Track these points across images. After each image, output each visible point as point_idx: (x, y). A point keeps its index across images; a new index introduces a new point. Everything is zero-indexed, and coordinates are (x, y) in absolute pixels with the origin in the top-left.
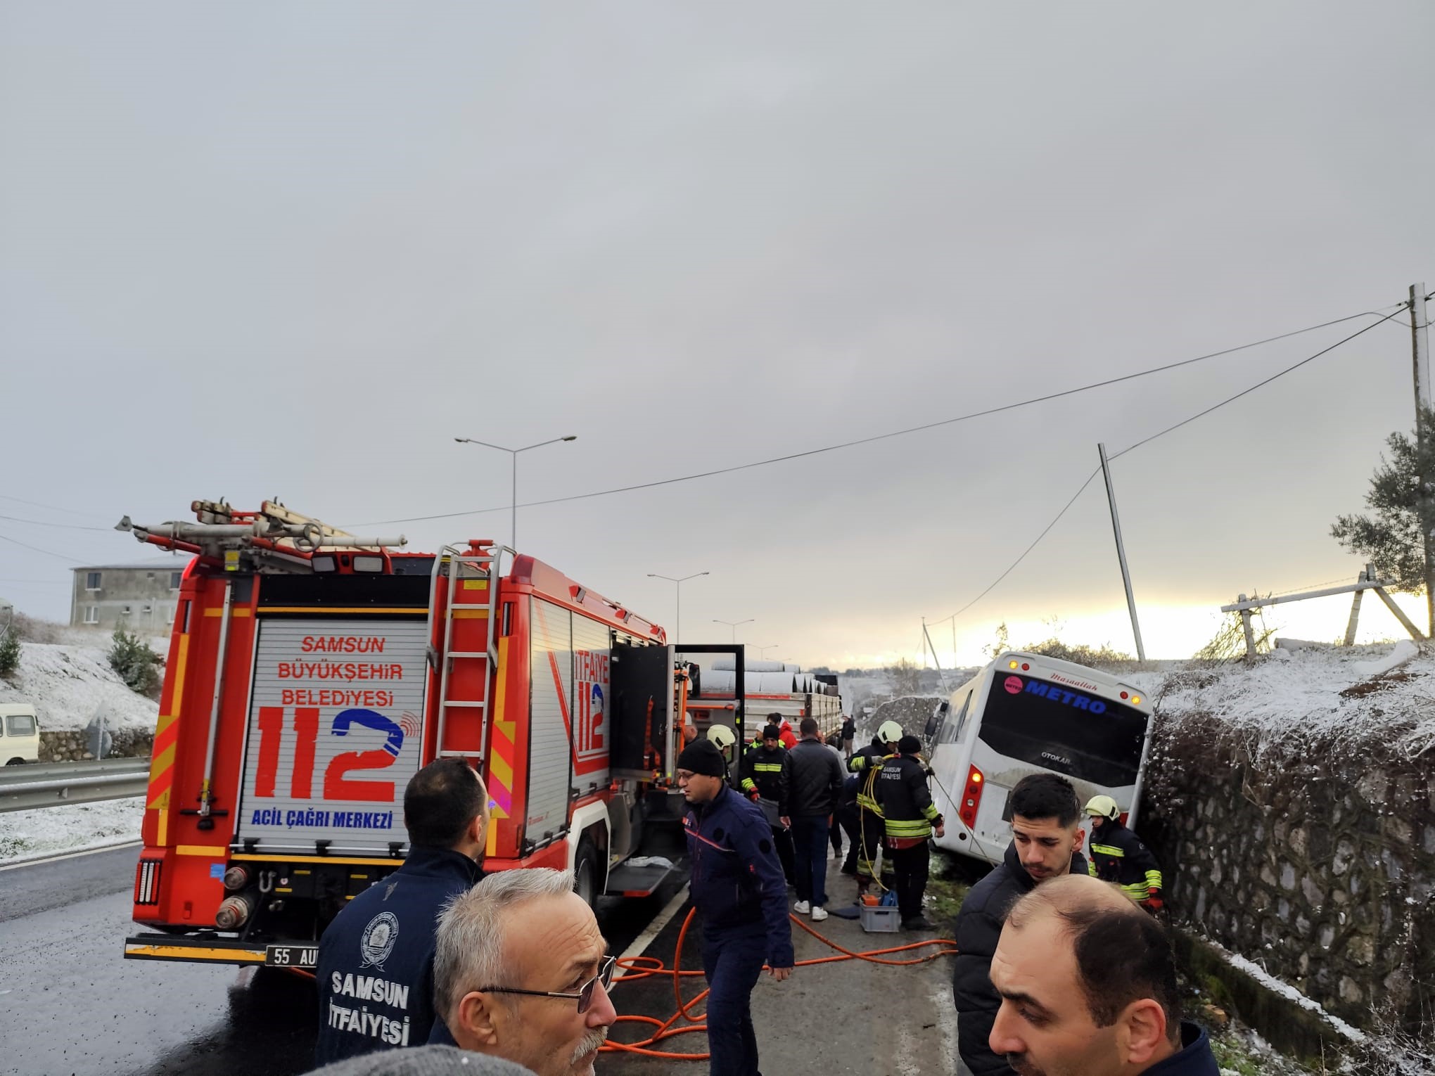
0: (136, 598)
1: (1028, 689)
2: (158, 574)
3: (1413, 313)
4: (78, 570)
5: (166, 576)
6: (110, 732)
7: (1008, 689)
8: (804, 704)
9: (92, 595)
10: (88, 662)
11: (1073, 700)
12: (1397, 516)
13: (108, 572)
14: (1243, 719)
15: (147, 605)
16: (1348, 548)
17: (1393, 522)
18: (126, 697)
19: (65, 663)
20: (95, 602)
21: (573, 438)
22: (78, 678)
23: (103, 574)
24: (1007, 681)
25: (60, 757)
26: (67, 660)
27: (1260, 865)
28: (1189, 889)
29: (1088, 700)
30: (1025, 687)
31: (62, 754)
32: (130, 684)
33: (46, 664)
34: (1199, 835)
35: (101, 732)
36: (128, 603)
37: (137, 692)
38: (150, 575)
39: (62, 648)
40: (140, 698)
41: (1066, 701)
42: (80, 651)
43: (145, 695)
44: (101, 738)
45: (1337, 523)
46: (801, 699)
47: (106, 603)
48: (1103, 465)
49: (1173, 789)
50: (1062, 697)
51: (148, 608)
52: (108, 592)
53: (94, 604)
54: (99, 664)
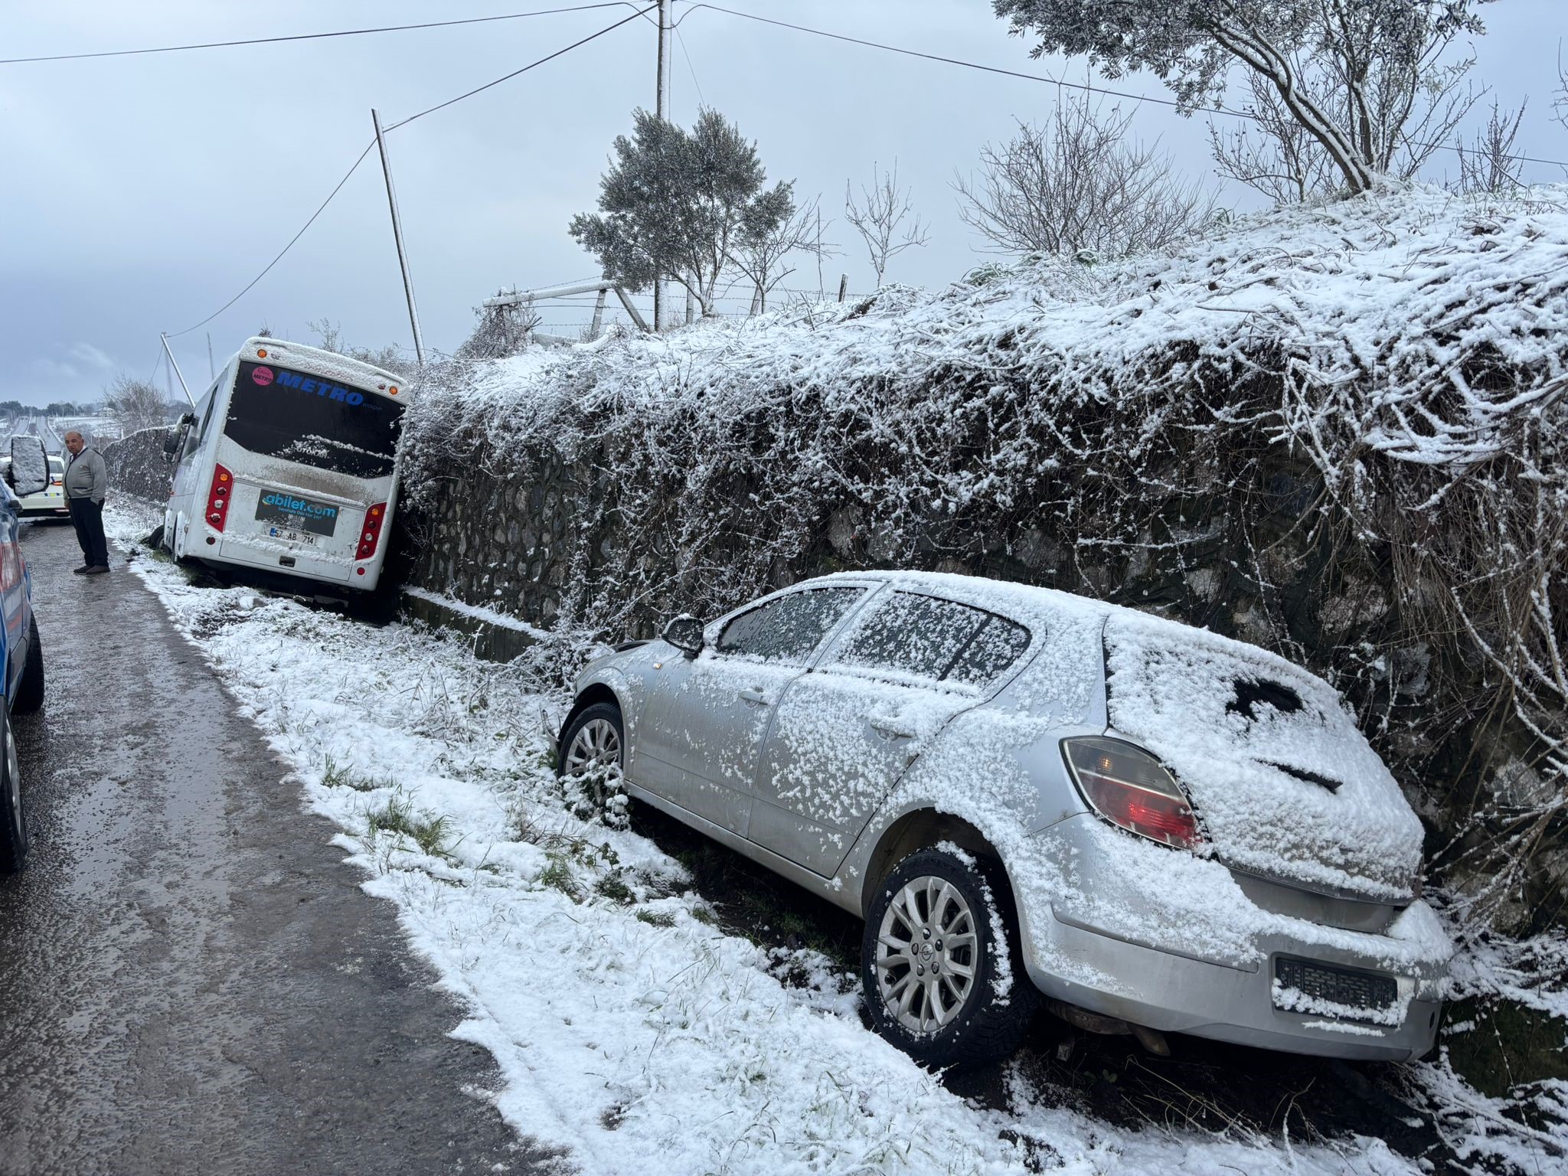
1: (279, 381)
3: (661, 12)
7: (256, 380)
11: (329, 391)
12: (623, 217)
14: (485, 398)
16: (583, 246)
17: (620, 222)
24: (256, 372)
27: (493, 529)
28: (442, 565)
29: (345, 392)
30: (276, 377)
34: (450, 515)
41: (321, 393)
45: (574, 221)
48: (378, 138)
49: (426, 473)
50: (317, 388)
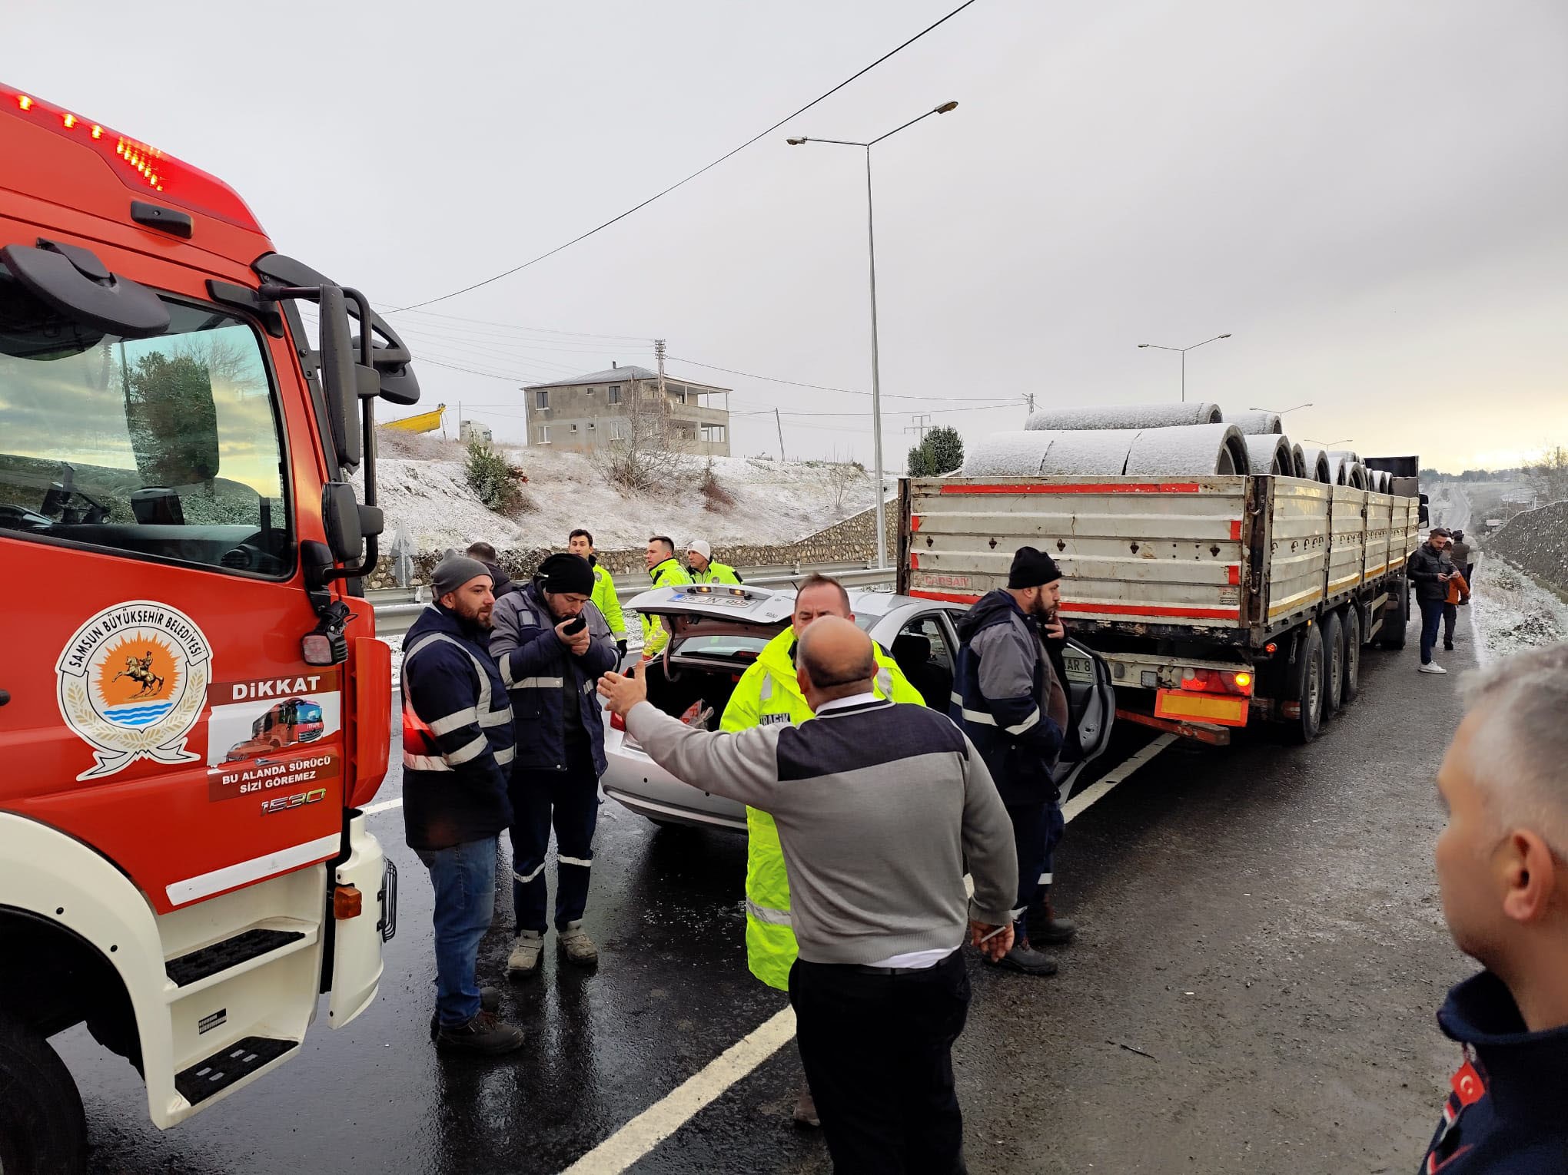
0: (580, 416)
2: (597, 389)
4: (527, 390)
5: (604, 391)
6: (411, 557)
8: (1241, 504)
9: (542, 414)
10: (440, 477)
13: (553, 389)
15: (591, 423)
18: (477, 516)
19: (411, 479)
20: (546, 422)
21: (950, 106)
22: (423, 496)
23: (549, 391)
25: (380, 584)
26: (415, 477)
31: (380, 580)
32: (486, 502)
33: (388, 481)
35: (403, 557)
36: (574, 421)
37: (494, 510)
38: (589, 391)
39: (412, 463)
40: (495, 516)
42: (434, 465)
43: (503, 514)
44: (403, 564)
46: (1232, 492)
47: (554, 423)
51: (592, 426)
52: (556, 410)
53: (545, 424)
54: (453, 480)
